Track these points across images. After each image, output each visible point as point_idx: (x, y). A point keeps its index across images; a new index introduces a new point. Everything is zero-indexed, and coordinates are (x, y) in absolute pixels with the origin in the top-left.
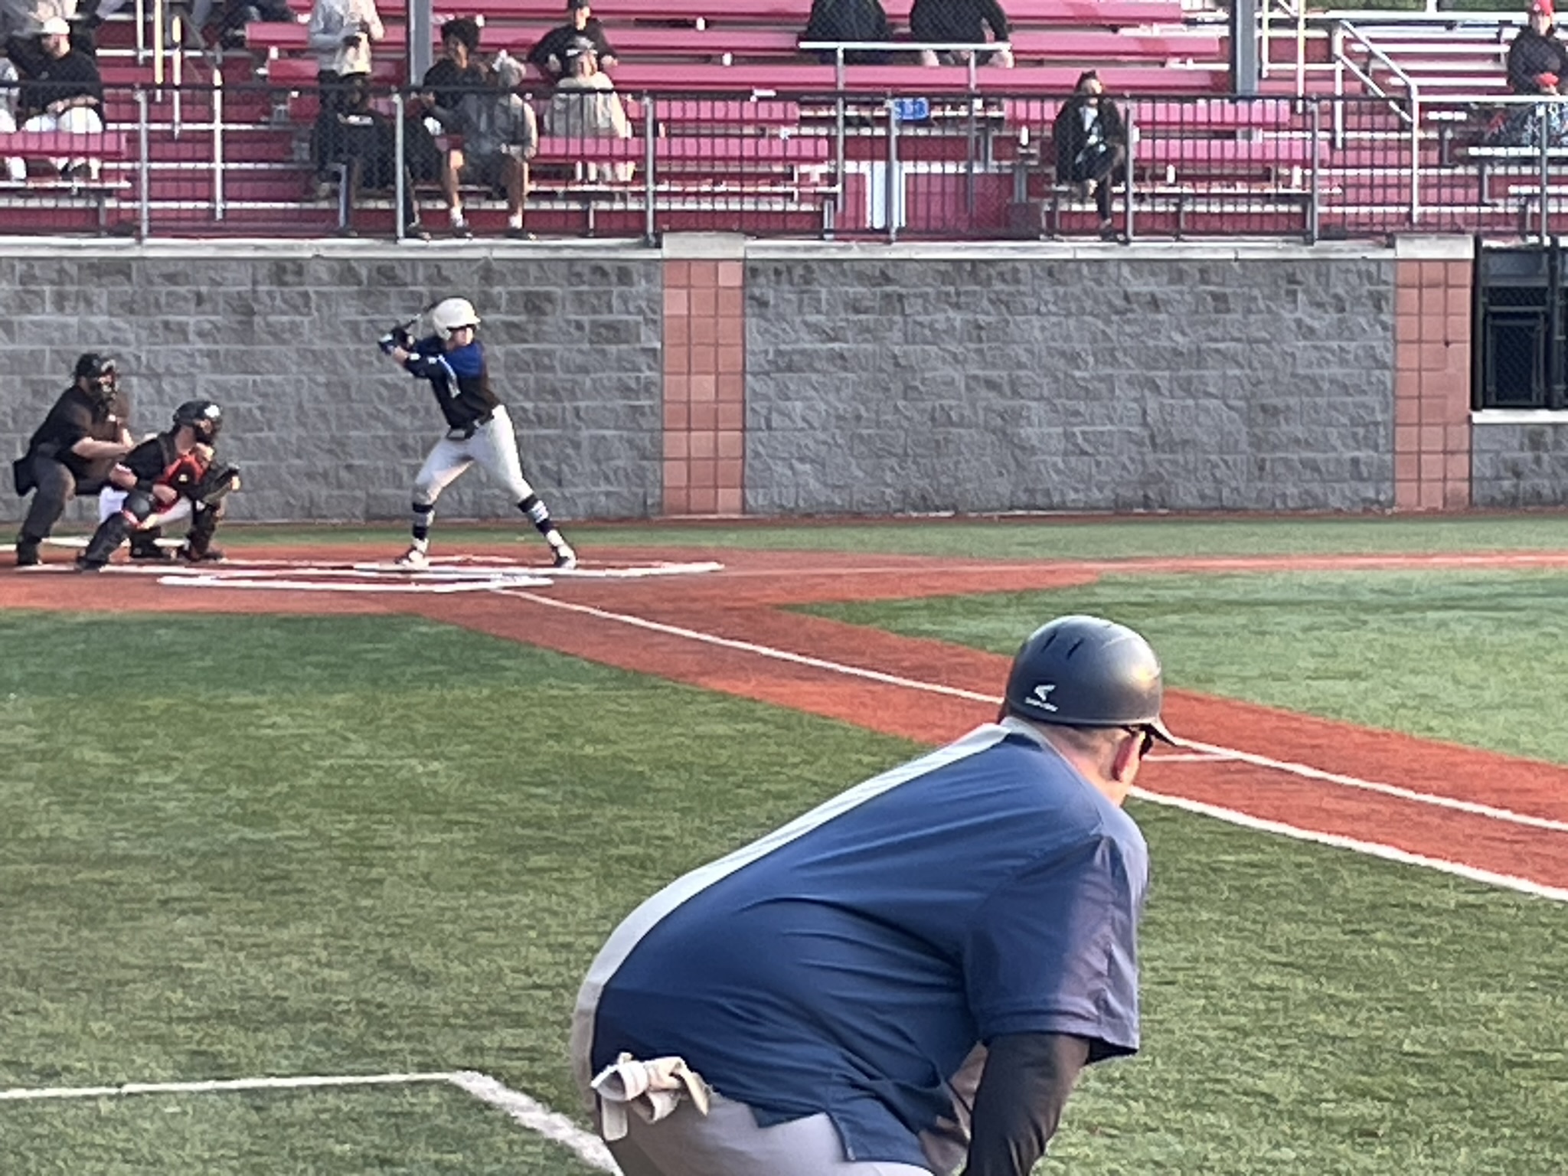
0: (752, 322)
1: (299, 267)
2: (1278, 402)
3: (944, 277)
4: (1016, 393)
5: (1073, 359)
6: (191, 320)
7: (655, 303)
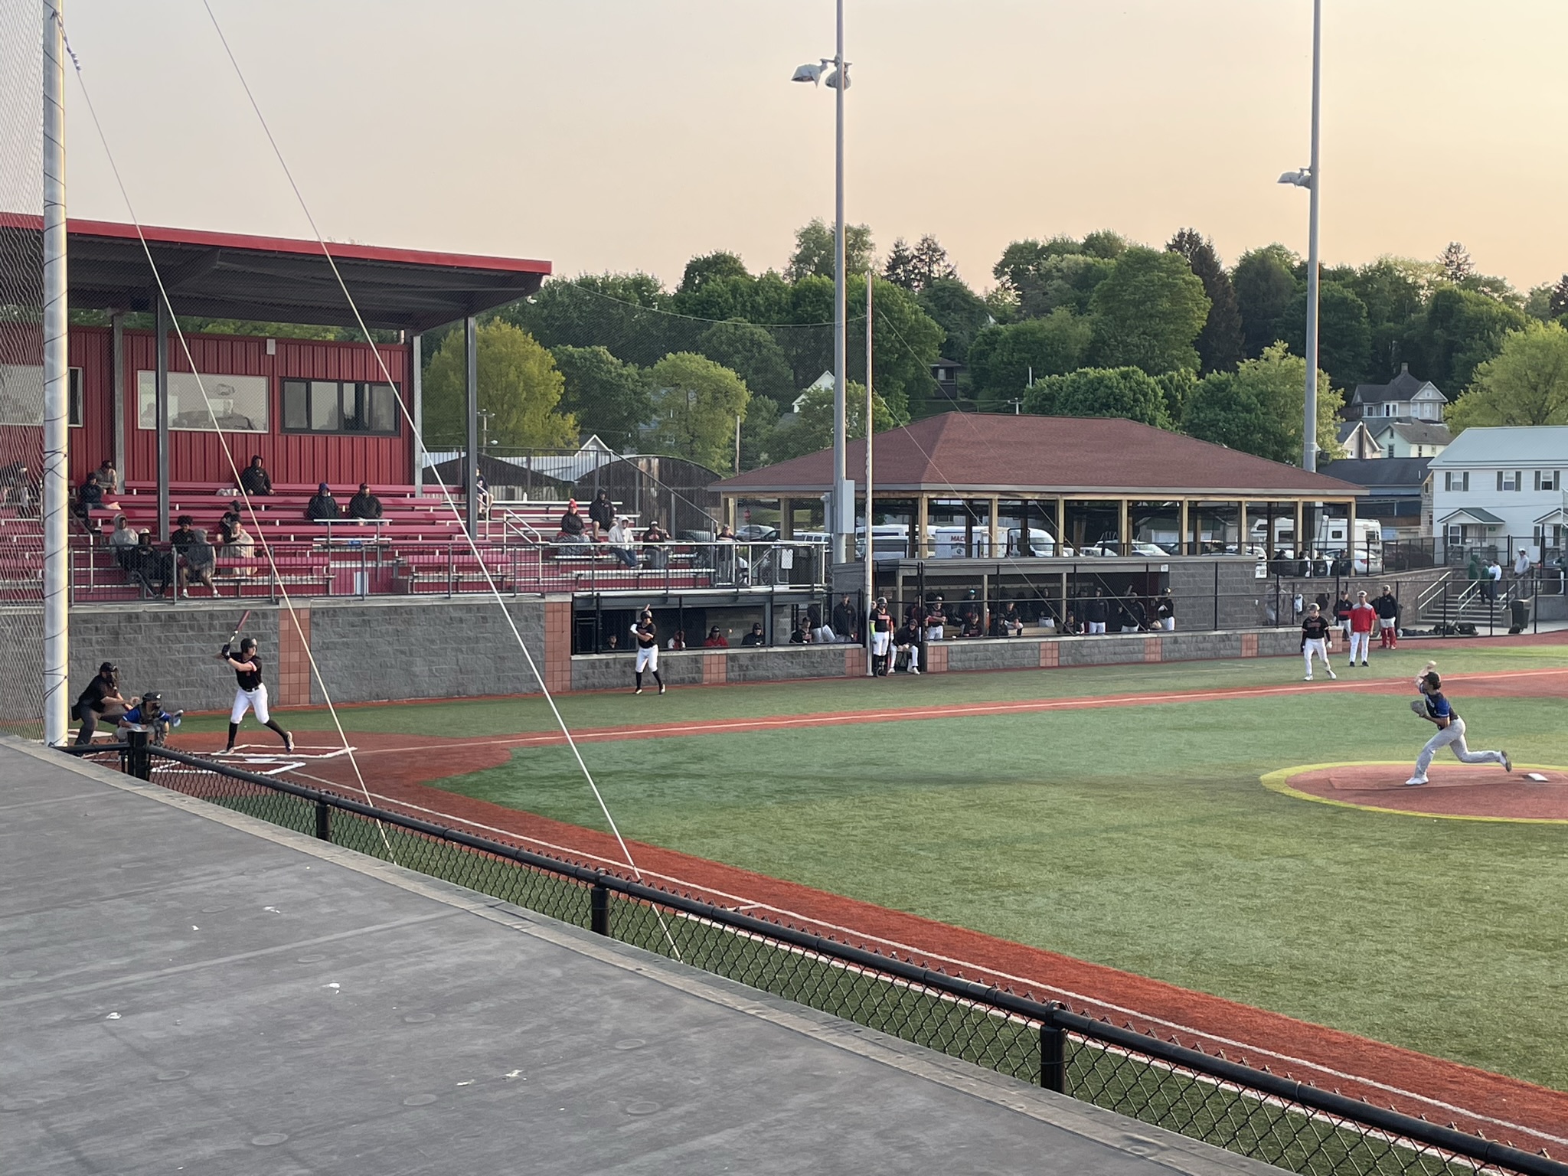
0: (314, 632)
1: (137, 616)
2: (505, 655)
3: (385, 613)
4: (411, 655)
5: (432, 642)
6: (94, 638)
7: (276, 625)
